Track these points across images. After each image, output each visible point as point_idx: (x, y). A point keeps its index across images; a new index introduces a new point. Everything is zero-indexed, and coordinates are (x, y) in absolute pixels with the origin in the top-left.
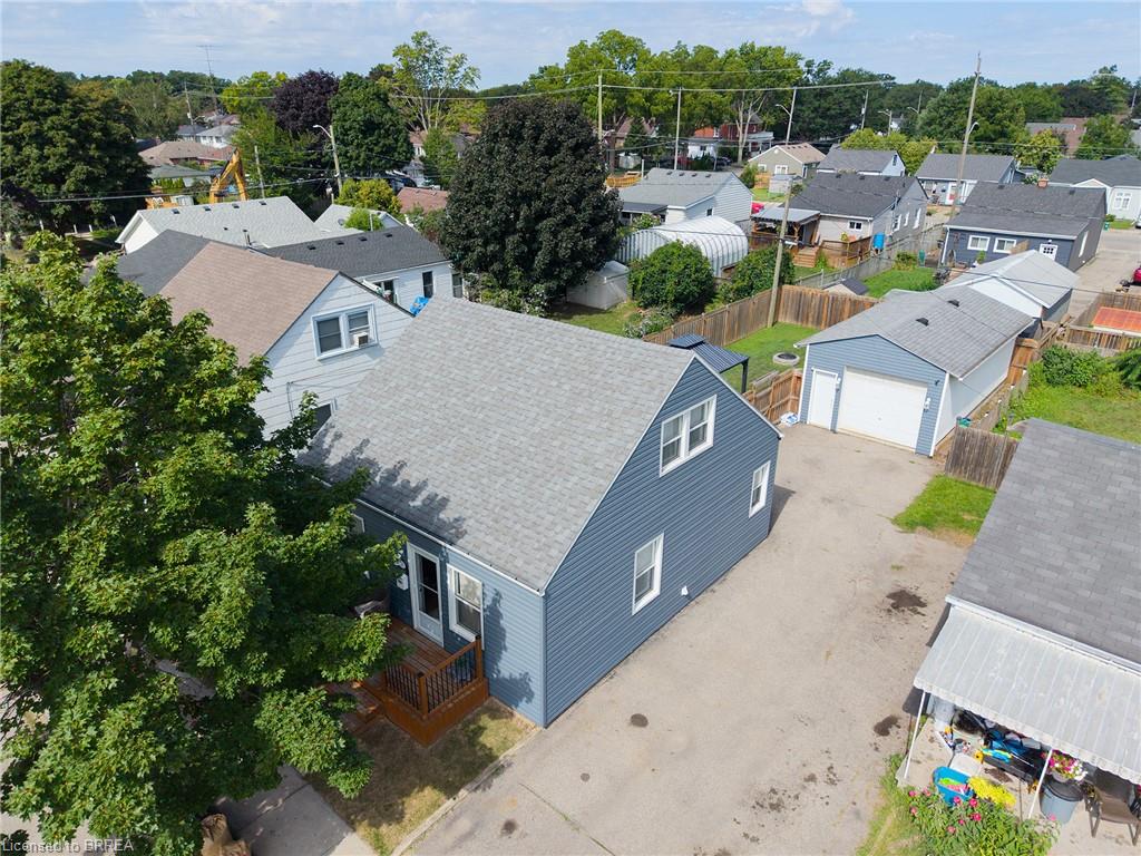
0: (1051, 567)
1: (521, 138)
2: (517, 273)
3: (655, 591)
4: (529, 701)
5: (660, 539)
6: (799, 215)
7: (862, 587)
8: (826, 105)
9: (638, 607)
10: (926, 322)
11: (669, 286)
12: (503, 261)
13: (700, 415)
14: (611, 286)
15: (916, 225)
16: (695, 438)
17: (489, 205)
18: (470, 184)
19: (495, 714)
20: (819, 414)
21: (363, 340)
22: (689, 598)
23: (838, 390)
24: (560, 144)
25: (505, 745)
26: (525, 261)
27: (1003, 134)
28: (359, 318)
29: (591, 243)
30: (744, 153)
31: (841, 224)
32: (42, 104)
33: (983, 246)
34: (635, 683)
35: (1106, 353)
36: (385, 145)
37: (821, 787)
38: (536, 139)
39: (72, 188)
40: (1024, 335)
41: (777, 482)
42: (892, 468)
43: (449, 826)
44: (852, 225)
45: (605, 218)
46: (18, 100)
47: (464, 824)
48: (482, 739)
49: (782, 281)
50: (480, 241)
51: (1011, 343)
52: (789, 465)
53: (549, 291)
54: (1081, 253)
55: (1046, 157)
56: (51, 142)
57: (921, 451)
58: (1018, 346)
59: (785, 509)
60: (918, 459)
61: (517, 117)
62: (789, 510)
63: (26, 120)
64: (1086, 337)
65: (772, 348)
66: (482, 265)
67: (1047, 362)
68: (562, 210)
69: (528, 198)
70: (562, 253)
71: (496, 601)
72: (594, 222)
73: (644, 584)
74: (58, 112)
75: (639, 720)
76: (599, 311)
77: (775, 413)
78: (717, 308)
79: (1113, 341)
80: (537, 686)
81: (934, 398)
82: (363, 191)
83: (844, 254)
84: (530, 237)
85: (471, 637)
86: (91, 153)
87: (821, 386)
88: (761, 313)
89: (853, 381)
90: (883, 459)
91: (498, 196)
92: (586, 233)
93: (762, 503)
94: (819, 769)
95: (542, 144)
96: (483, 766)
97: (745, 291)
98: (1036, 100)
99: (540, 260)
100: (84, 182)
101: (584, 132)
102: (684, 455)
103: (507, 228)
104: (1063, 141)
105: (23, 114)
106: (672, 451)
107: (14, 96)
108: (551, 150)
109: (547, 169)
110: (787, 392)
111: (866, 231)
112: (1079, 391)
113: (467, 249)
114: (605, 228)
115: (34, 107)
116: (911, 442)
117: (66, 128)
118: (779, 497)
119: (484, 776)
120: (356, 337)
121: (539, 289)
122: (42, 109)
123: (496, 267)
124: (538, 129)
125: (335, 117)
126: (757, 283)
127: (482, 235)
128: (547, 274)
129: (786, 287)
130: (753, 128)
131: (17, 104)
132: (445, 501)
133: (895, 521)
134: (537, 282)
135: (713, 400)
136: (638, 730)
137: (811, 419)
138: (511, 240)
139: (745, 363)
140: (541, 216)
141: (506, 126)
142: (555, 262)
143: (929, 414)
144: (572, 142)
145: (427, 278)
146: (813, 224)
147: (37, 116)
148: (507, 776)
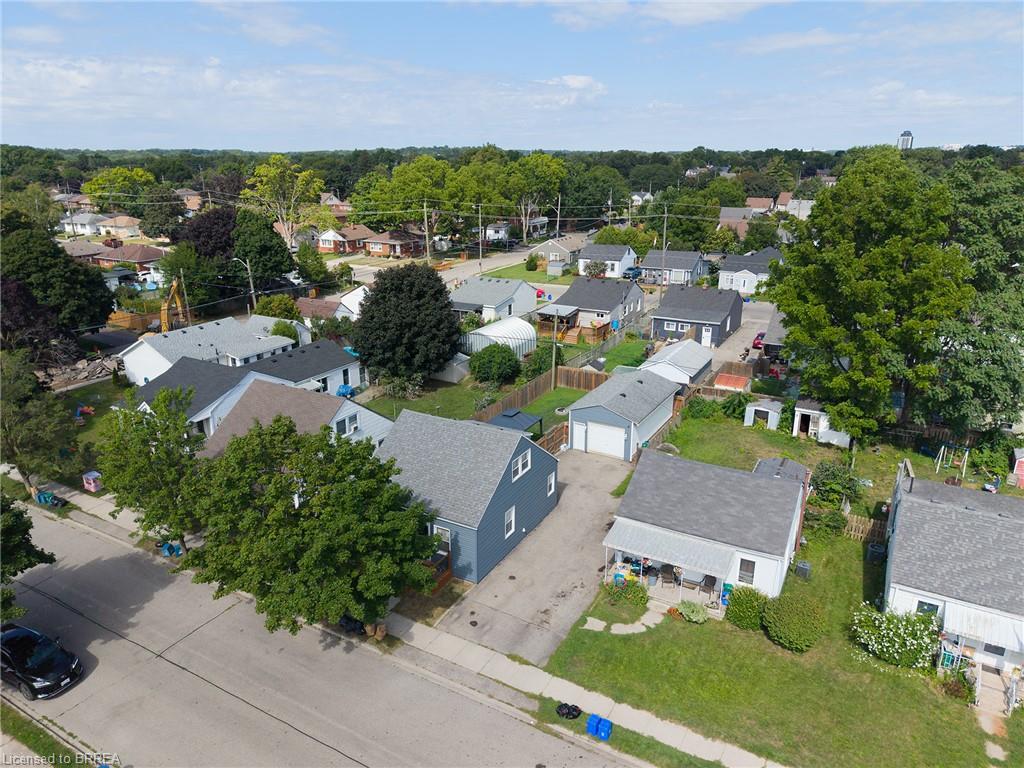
0: (647, 502)
1: (401, 290)
2: (403, 367)
3: (513, 530)
4: (471, 573)
5: (514, 508)
6: (566, 310)
7: (596, 522)
8: (583, 196)
9: (507, 536)
10: (642, 383)
11: (494, 370)
12: (394, 361)
13: (525, 457)
14: (459, 370)
15: (639, 309)
16: (524, 466)
17: (385, 330)
18: (372, 318)
19: (457, 582)
20: (578, 444)
21: (356, 428)
22: (526, 533)
23: (586, 432)
24: (426, 292)
25: (464, 591)
26: (408, 362)
27: (698, 229)
28: (353, 418)
29: (447, 347)
30: (527, 234)
31: (592, 314)
32: (45, 261)
33: (672, 328)
34: (509, 565)
35: (720, 400)
36: (275, 261)
37: (579, 589)
38: (411, 291)
39: (68, 316)
40: (678, 393)
41: (558, 480)
42: (613, 469)
43: (451, 616)
44: (598, 315)
45: (453, 333)
46: (29, 259)
47: (456, 616)
48: (454, 590)
49: (557, 364)
50: (381, 351)
51: (672, 396)
52: (564, 471)
53: (423, 377)
54: (728, 329)
55: (726, 244)
56: (52, 286)
57: (626, 459)
58: (675, 400)
59: (565, 492)
60: (625, 463)
61: (399, 279)
62: (566, 493)
63: (35, 273)
64: (711, 392)
65: (555, 404)
66: (382, 363)
67: (691, 406)
68: (430, 331)
69: (410, 326)
70: (431, 356)
71: (456, 536)
72: (449, 335)
73: (509, 527)
74: (55, 265)
75: (512, 578)
76: (455, 384)
77: (556, 447)
78: (522, 381)
79: (723, 393)
80: (474, 567)
81: (628, 433)
82: (275, 304)
83: (594, 335)
84: (411, 347)
85: (445, 554)
86: (79, 291)
87: (578, 430)
88: (547, 383)
89: (592, 426)
90: (608, 465)
91: (391, 325)
92: (444, 343)
93: (553, 490)
94: (578, 584)
95: (414, 293)
96: (457, 598)
97: (537, 372)
98: (727, 190)
99: (418, 359)
100: (76, 311)
101: (437, 284)
102: (521, 474)
103: (397, 342)
104: (735, 234)
105: (34, 269)
106: (516, 472)
107: (27, 257)
108: (420, 296)
109: (417, 307)
110: (563, 435)
111: (606, 319)
112: (706, 421)
113: (370, 355)
114: (455, 337)
115: (40, 263)
116: (621, 455)
117: (61, 276)
118: (561, 487)
119: (459, 600)
120: (352, 428)
121: (418, 376)
122: (45, 264)
123: (390, 365)
124: (412, 285)
125: (237, 243)
126: (544, 367)
127: (382, 347)
128: (422, 367)
129: (559, 367)
130: (533, 214)
131: (29, 262)
132: (430, 501)
133: (612, 494)
134: (416, 372)
135: (530, 450)
136: (512, 581)
137: (575, 447)
138: (400, 350)
139: (541, 421)
140: (418, 334)
141: (393, 284)
142: (427, 360)
143: (627, 441)
144: (431, 292)
145: (345, 373)
146: (575, 315)
147: (42, 269)
148: (467, 601)
